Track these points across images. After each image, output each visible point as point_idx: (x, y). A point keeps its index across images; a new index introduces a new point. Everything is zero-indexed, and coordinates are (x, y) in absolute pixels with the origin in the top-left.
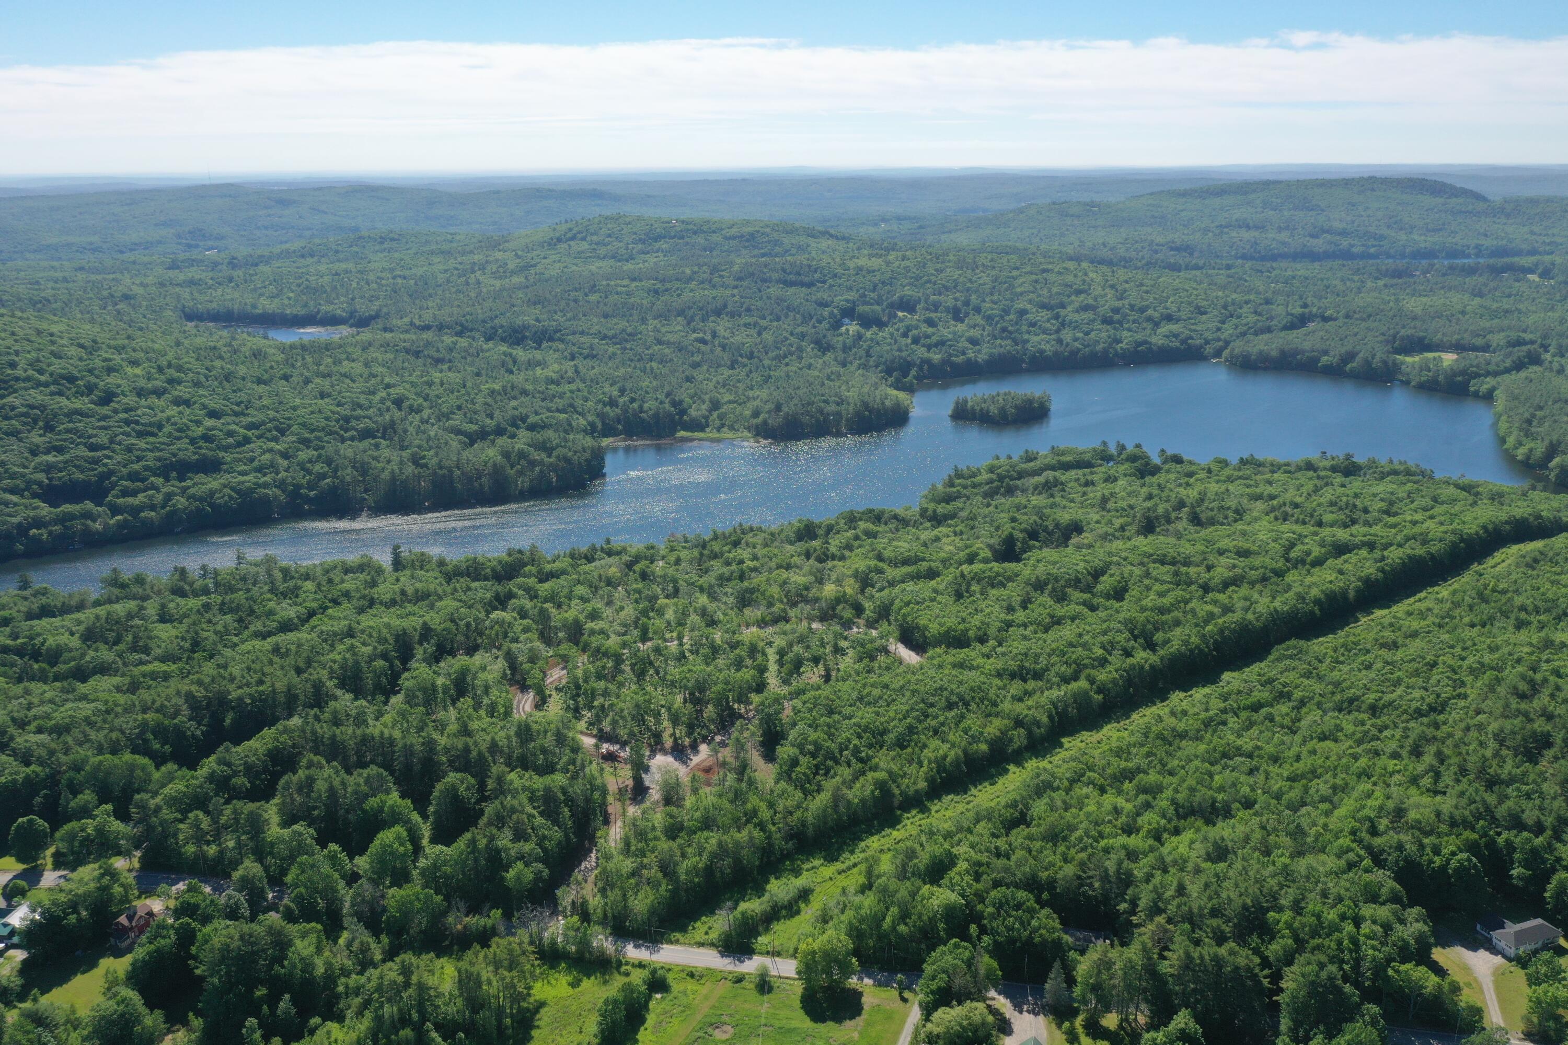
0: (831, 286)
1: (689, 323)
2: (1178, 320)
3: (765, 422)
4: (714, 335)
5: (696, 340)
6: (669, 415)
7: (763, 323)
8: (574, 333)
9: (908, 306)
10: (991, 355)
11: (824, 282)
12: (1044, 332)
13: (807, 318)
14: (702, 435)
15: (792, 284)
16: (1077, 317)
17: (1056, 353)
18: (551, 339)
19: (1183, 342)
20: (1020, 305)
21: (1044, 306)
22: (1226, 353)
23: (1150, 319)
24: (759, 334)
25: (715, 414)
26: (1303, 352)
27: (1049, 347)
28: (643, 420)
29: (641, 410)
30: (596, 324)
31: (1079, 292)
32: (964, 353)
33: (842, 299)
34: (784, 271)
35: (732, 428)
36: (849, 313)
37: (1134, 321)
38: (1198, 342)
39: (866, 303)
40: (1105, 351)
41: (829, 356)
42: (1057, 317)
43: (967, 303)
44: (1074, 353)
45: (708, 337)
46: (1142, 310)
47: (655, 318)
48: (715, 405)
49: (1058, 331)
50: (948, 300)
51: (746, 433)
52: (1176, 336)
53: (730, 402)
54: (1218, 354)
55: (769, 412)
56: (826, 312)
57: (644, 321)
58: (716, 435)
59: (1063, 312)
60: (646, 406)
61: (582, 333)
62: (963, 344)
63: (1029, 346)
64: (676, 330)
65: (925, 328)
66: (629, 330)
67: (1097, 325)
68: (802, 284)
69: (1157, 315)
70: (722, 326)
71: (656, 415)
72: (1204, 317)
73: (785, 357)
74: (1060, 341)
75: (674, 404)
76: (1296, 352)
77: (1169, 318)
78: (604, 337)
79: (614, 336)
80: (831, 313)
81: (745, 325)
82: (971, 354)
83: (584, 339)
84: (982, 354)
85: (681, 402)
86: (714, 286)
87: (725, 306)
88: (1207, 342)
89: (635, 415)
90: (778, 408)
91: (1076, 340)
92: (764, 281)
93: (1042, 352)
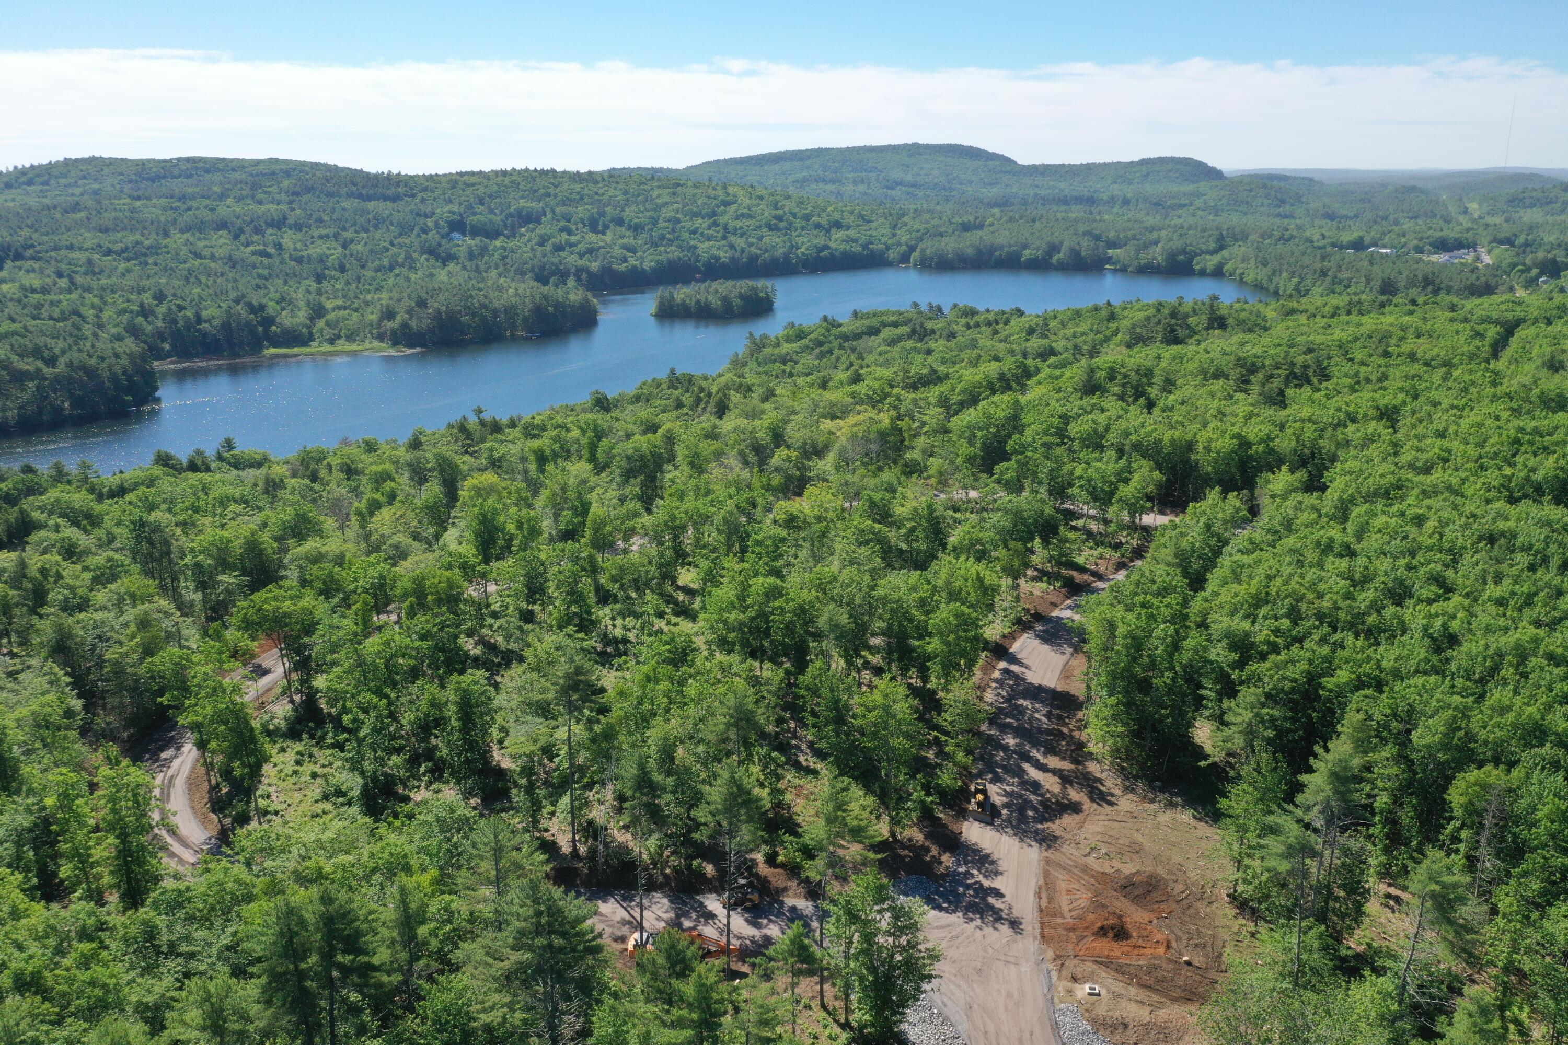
0: (423, 200)
1: (236, 237)
2: (848, 228)
3: (405, 325)
4: (279, 247)
5: (254, 253)
6: (248, 324)
7: (348, 235)
8: (56, 248)
9: (529, 219)
10: (657, 262)
11: (413, 196)
12: (709, 239)
13: (405, 228)
14: (308, 350)
15: (369, 198)
16: (739, 224)
17: (733, 259)
18: (18, 257)
19: (865, 246)
20: (667, 213)
21: (695, 215)
22: (915, 255)
23: (818, 226)
24: (345, 246)
25: (321, 323)
26: (1001, 247)
27: (724, 255)
28: (204, 335)
29: (199, 319)
30: (89, 238)
31: (726, 204)
32: (625, 260)
33: (444, 212)
34: (354, 184)
35: (350, 338)
36: (458, 226)
37: (803, 228)
38: (882, 246)
39: (474, 214)
40: (786, 256)
41: (451, 266)
42: (715, 224)
43: (602, 214)
44: (753, 259)
45: (271, 250)
46: (807, 217)
47: (182, 231)
48: (318, 312)
49: (724, 238)
50: (582, 211)
51: (376, 344)
52: (855, 241)
53: (339, 308)
54: (905, 259)
55: (410, 311)
56: (430, 223)
57: (166, 234)
58: (327, 348)
59: (722, 220)
60: (205, 314)
61: (71, 247)
62: (617, 251)
63: (699, 252)
64: (221, 242)
65: (564, 236)
66: (147, 243)
67: (765, 231)
68: (385, 198)
69: (824, 222)
70: (289, 239)
71: (226, 326)
72: (873, 225)
73: (391, 268)
74: (732, 246)
75: (252, 309)
76: (992, 249)
77: (838, 225)
78: (109, 252)
79: (125, 250)
80: (437, 224)
81: (321, 237)
82: (633, 262)
83: (74, 255)
84: (648, 261)
85: (262, 307)
86: (260, 202)
87: (285, 218)
88: (888, 248)
89: (189, 326)
90: (422, 303)
91: (751, 245)
92: (330, 195)
93: (717, 258)
